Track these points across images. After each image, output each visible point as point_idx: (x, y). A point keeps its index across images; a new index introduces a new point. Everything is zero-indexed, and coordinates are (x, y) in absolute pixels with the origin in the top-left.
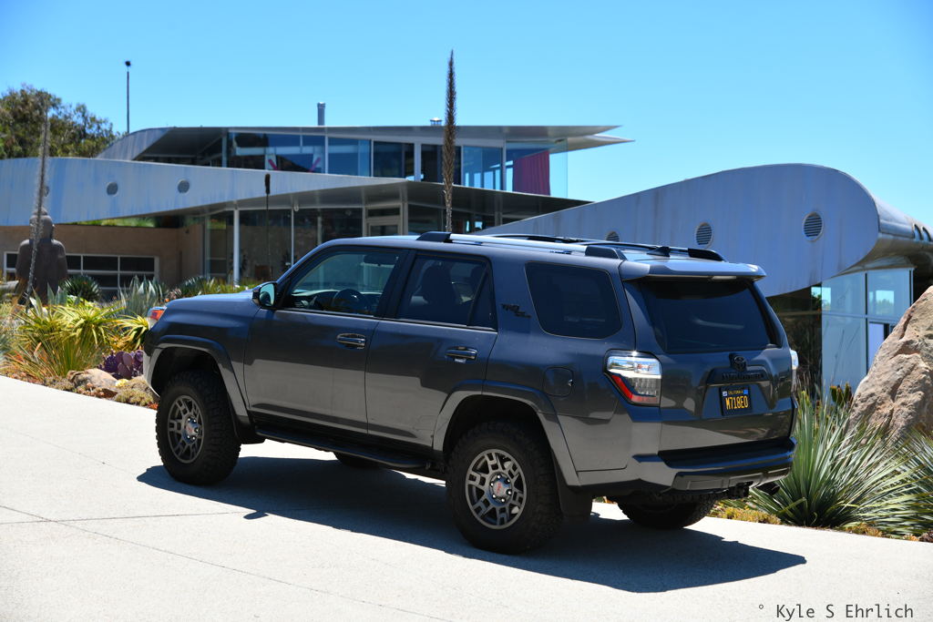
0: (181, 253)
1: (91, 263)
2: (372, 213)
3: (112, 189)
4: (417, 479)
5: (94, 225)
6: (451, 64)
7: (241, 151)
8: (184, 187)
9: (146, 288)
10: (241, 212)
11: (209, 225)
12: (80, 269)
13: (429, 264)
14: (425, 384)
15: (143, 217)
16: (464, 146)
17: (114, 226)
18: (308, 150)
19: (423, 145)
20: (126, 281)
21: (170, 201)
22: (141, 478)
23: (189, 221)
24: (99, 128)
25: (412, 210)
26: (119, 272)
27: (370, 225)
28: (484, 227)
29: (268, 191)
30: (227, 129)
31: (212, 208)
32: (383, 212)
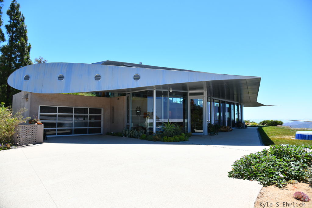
2: (191, 94)
10: (157, 92)
21: (129, 84)
27: (190, 98)
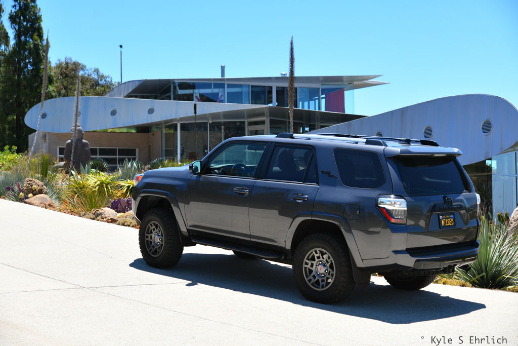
0: (150, 146)
1: (103, 152)
2: (250, 124)
3: (114, 113)
4: (276, 265)
5: (104, 132)
6: (292, 43)
7: (180, 92)
8: (151, 111)
9: (132, 165)
10: (181, 124)
11: (164, 131)
12: (97, 155)
13: (282, 150)
14: (281, 214)
15: (130, 127)
16: (299, 87)
17: (115, 132)
18: (216, 91)
19: (277, 87)
20: (121, 161)
21: (144, 119)
22: (131, 265)
23: (154, 129)
24: (105, 80)
25: (272, 122)
26: (117, 157)
27: (250, 130)
28: (310, 130)
29: (195, 113)
30: (174, 80)
31: (166, 122)
32: (256, 123)
